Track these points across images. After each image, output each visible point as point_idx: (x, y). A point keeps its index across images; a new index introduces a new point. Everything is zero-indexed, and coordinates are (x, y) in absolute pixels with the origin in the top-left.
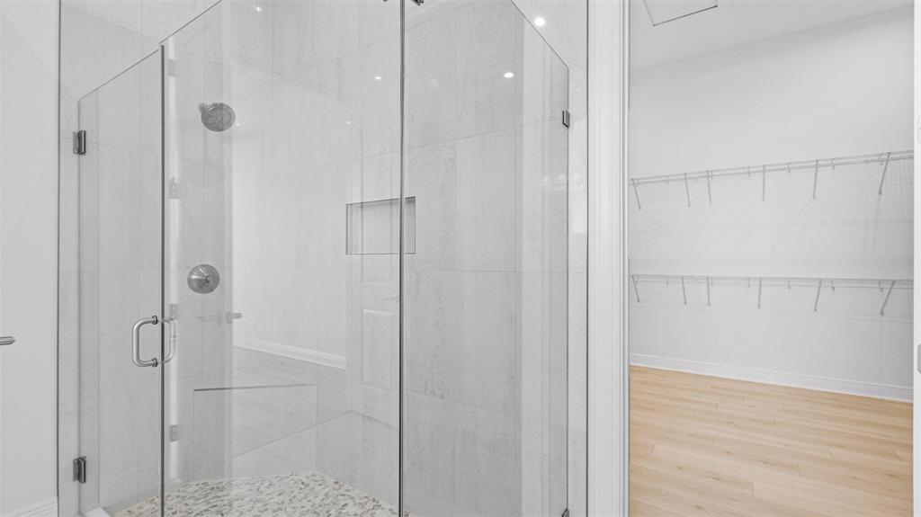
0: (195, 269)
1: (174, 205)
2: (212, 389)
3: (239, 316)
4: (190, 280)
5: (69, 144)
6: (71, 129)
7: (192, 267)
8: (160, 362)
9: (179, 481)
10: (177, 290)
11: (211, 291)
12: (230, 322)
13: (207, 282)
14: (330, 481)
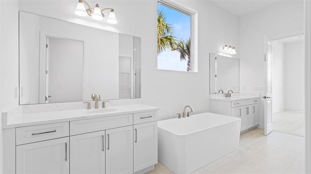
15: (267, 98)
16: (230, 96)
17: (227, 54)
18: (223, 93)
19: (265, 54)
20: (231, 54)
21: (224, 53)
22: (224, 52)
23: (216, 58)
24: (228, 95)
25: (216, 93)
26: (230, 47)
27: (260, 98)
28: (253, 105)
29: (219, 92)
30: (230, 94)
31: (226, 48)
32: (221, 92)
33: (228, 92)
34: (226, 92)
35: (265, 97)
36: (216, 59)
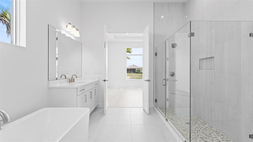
0: (171, 72)
1: (168, 62)
2: (173, 94)
3: (177, 81)
4: (170, 74)
5: (155, 55)
6: (155, 52)
7: (170, 72)
8: (165, 85)
9: (169, 108)
10: (168, 76)
11: (173, 76)
12: (175, 81)
13: (173, 75)
14: (196, 117)
15: (106, 80)
16: (74, 81)
17: (71, 34)
18: (66, 78)
19: (105, 42)
20: (75, 35)
21: (67, 32)
22: (67, 30)
23: (57, 38)
24: (72, 80)
25: (57, 79)
26: (74, 27)
27: (99, 81)
28: (95, 88)
29: (61, 77)
30: (74, 79)
31: (70, 26)
32: (63, 77)
33: (72, 77)
34: (69, 76)
35: (105, 81)
36: (57, 40)
